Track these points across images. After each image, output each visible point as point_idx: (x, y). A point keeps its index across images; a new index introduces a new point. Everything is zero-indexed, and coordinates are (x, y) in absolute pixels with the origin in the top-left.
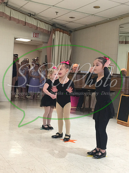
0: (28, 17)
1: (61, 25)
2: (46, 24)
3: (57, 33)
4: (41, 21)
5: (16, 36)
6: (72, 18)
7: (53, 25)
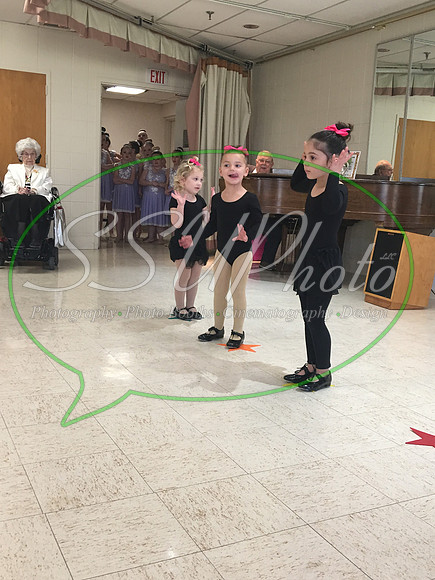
0: (134, 27)
1: (223, 49)
2: (182, 47)
3: (213, 69)
4: (167, 37)
5: (106, 81)
6: (250, 27)
7: (202, 48)
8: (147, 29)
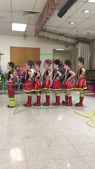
1: (83, 38)
2: (72, 39)
4: (68, 37)
6: (88, 33)
7: (77, 39)
8: (62, 36)
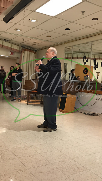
0: (4, 42)
1: (29, 47)
2: (18, 46)
4: (13, 44)
6: (34, 42)
7: (23, 47)
8: (8, 42)
